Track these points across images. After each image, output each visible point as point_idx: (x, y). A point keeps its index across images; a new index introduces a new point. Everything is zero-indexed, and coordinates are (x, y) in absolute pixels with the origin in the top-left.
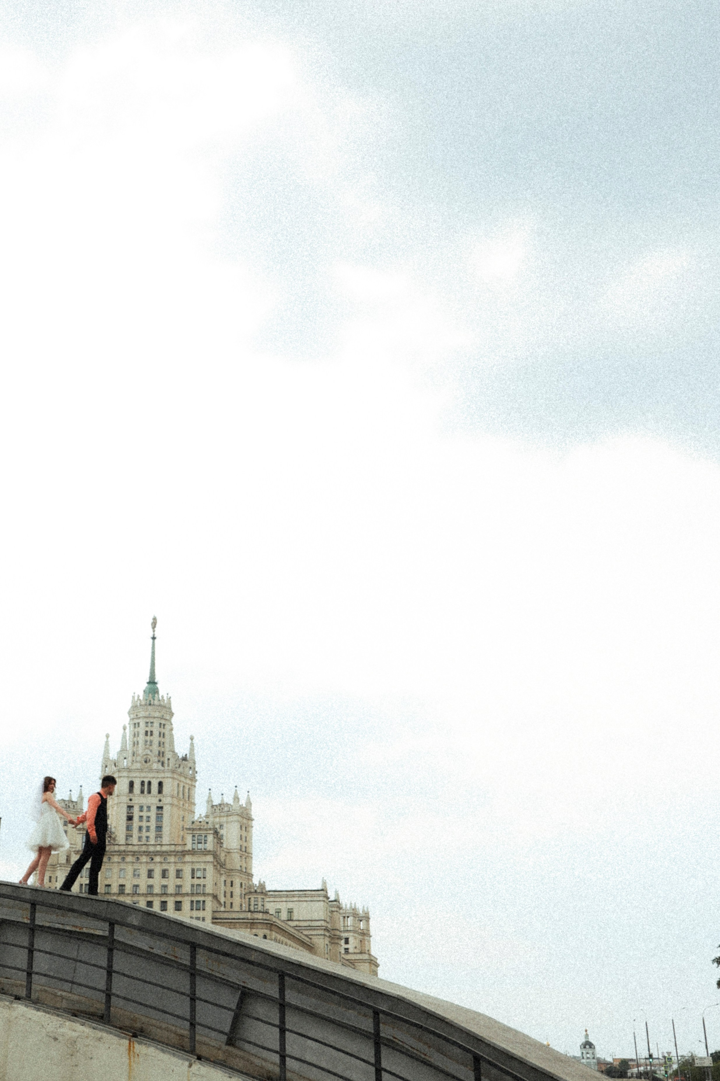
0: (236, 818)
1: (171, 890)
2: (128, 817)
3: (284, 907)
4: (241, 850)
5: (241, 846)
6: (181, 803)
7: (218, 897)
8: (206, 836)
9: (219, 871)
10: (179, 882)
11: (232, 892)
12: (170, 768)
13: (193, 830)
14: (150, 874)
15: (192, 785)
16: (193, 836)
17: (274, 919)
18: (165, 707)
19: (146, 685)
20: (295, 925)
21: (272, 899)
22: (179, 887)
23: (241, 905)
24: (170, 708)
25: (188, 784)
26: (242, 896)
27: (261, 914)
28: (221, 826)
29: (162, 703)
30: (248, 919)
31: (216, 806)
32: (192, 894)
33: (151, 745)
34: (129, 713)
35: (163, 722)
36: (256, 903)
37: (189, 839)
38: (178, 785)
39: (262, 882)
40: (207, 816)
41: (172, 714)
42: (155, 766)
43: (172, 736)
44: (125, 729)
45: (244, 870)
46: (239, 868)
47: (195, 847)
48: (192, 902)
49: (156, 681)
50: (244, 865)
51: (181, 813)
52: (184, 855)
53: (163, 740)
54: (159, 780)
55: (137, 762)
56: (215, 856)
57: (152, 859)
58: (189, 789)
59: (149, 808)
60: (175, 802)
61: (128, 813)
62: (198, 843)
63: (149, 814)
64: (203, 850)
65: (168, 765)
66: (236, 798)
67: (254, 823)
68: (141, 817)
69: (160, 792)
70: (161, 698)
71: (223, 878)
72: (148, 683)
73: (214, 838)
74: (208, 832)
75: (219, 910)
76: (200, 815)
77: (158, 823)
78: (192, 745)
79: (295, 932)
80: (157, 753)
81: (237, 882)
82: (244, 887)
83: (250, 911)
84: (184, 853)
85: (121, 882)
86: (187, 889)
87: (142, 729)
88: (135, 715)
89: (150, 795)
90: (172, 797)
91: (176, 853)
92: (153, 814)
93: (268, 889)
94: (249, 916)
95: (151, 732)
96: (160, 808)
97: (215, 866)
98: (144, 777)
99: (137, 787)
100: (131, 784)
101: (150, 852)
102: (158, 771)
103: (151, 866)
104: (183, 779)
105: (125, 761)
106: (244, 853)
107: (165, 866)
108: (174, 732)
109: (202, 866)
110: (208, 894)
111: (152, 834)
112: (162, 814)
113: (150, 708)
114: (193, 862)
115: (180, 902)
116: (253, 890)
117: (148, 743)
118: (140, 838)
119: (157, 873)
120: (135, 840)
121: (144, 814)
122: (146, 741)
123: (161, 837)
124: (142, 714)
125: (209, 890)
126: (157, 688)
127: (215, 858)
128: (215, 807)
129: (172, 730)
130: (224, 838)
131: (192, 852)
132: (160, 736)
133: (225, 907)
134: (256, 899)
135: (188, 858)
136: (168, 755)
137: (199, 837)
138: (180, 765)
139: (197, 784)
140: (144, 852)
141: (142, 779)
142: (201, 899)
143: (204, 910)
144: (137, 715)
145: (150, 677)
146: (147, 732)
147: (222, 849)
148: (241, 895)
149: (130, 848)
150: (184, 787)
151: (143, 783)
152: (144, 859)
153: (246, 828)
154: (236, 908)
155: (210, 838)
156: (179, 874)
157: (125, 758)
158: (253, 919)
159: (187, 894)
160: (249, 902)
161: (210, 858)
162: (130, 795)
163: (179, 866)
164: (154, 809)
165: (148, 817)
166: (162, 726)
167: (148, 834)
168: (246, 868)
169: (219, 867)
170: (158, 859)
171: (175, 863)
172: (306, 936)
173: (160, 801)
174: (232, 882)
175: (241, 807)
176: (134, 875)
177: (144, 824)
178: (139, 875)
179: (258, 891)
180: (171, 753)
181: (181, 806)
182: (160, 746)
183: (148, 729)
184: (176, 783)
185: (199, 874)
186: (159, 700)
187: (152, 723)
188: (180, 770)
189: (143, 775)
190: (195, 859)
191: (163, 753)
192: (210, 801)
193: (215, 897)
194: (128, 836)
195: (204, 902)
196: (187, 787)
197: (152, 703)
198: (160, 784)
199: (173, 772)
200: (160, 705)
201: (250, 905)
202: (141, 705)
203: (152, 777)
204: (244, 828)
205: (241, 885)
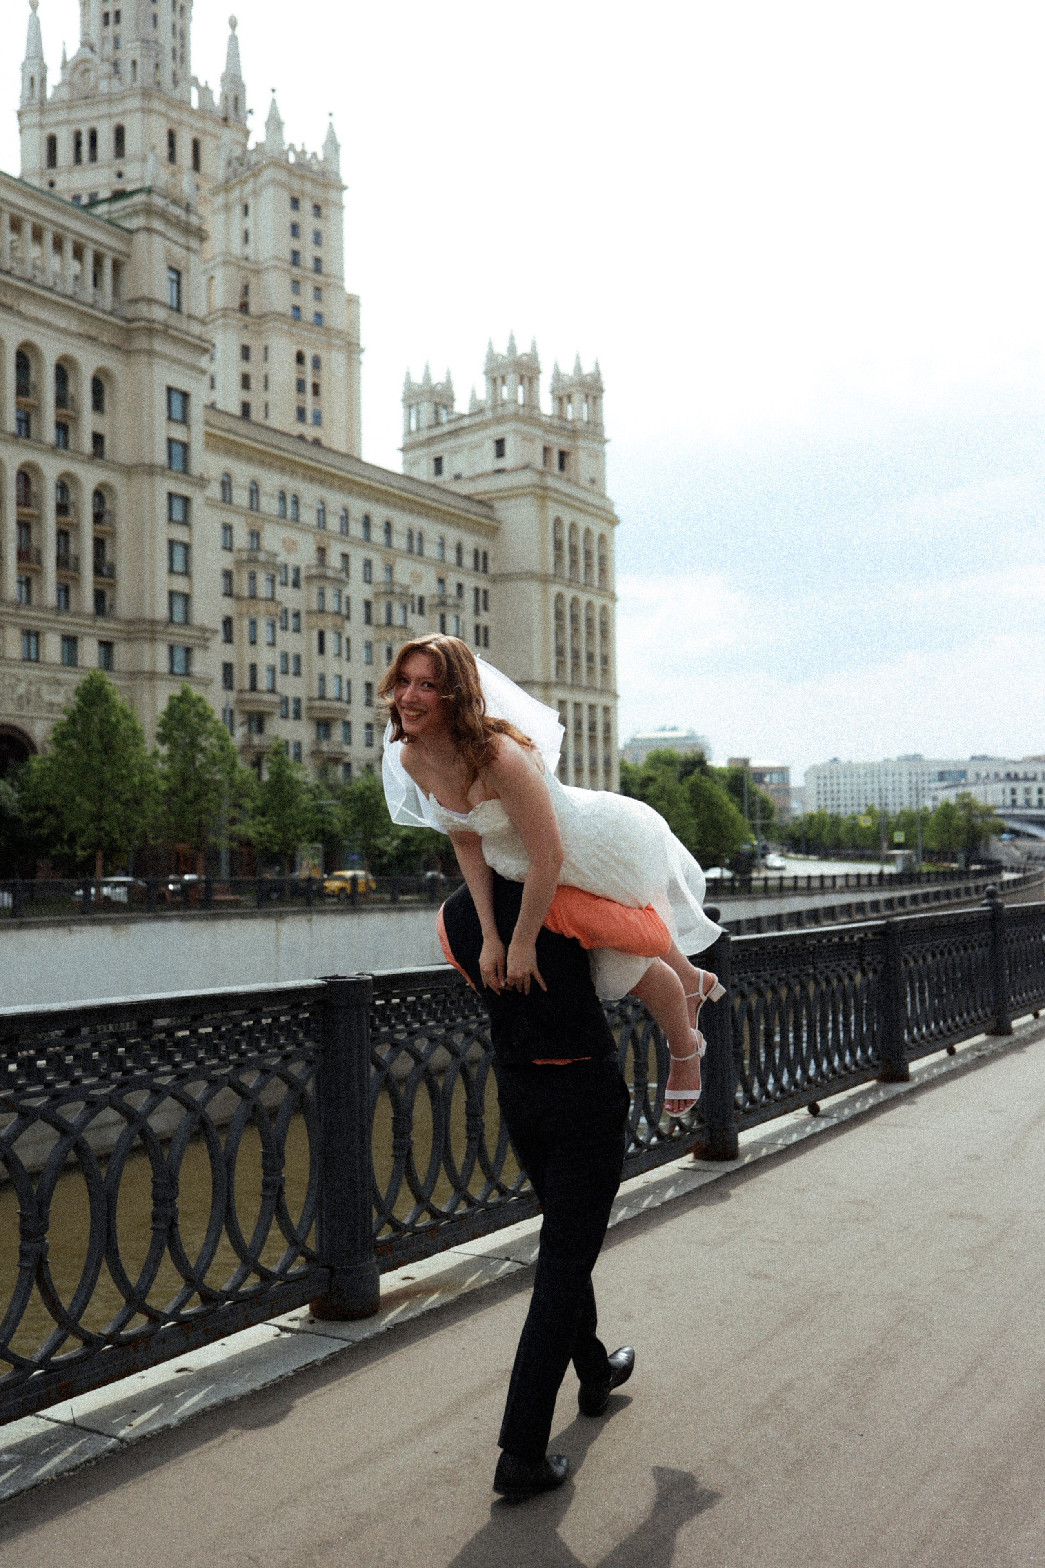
6: (188, 180)
12: (138, 84)
42: (104, 86)
54: (115, 122)
55: (62, 83)
65: (134, 79)
69: (119, 151)
87: (95, 10)
89: (93, 165)
90: (146, 160)
95: (117, 13)
98: (79, 121)
99: (65, 148)
100: (52, 142)
102: (110, 99)
106: (309, 274)
141: (74, 128)
146: (106, 16)
151: (77, 138)
153: (317, 208)
162: (51, 171)
173: (120, 175)
184: (160, 125)
189: (76, 115)
198: (120, 133)
199: (146, 93)
203: (98, 118)
204: (307, 206)
205: (300, 358)
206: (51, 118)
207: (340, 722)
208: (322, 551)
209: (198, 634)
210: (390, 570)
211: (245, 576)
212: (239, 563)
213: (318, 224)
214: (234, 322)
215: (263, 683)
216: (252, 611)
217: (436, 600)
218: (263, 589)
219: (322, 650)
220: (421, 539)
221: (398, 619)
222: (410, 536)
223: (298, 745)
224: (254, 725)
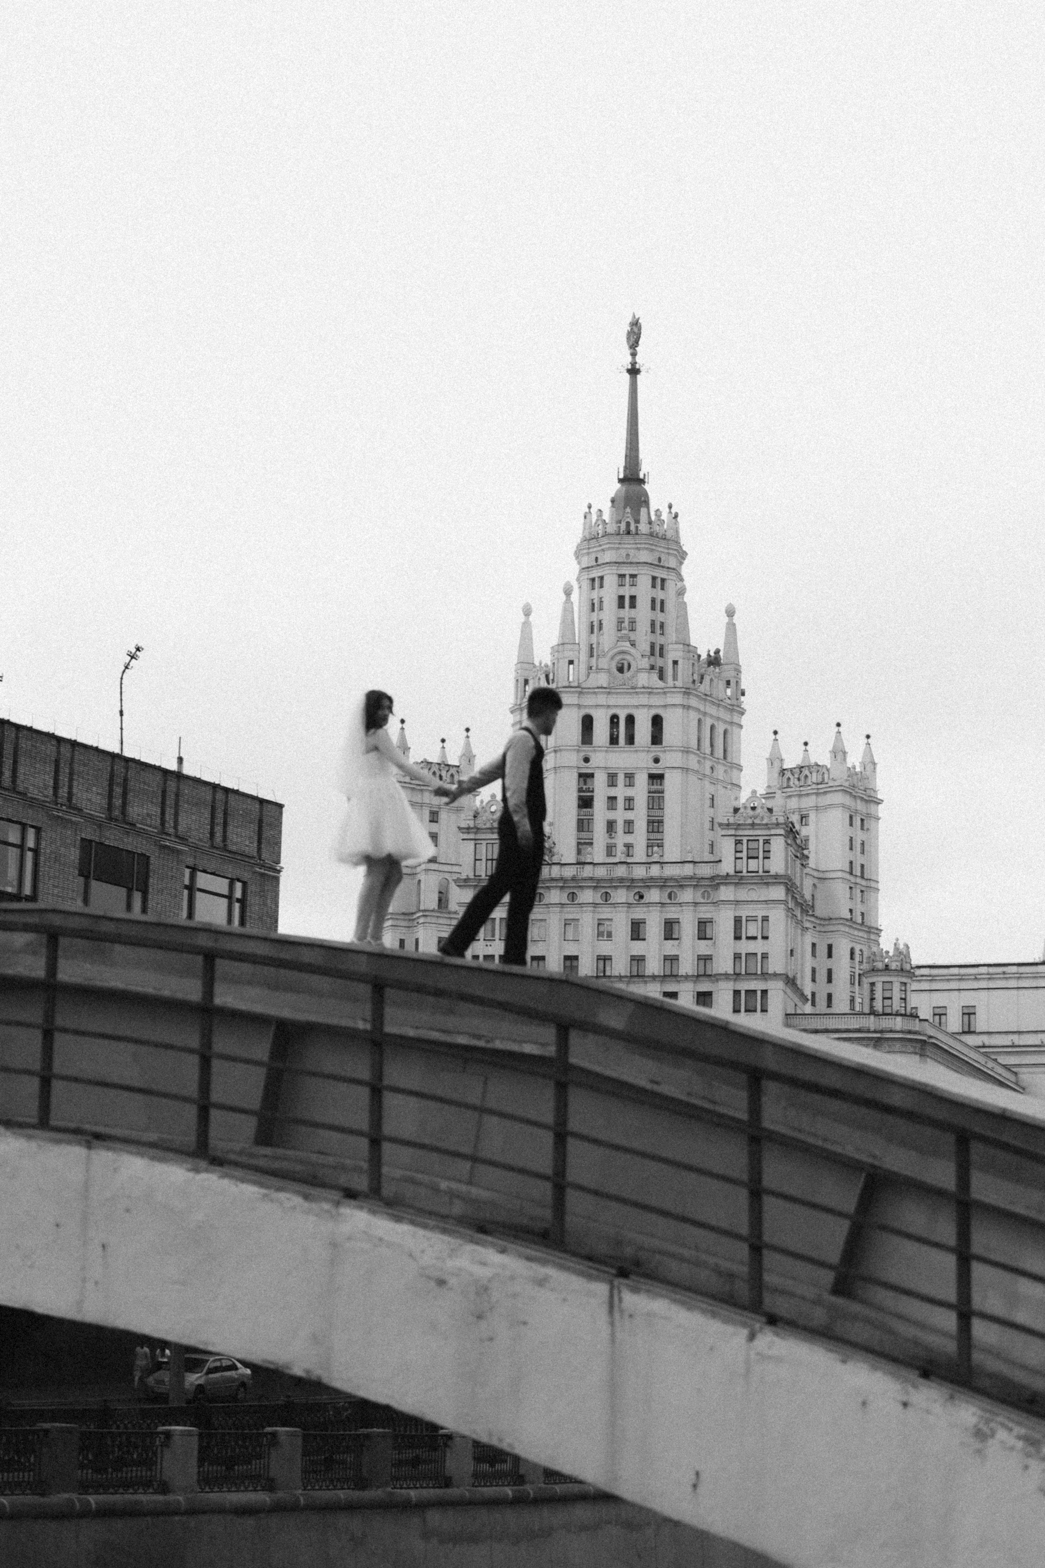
0: (839, 798)
1: (687, 966)
2: (580, 798)
3: (954, 1004)
4: (851, 873)
5: (851, 863)
6: (708, 764)
7: (798, 982)
8: (767, 842)
9: (799, 922)
10: (704, 948)
11: (830, 972)
12: (679, 683)
13: (738, 826)
14: (637, 931)
15: (732, 723)
16: (738, 842)
17: (931, 1032)
18: (664, 538)
19: (619, 486)
20: (981, 1044)
21: (925, 986)
22: (705, 959)
23: (852, 1000)
24: (677, 542)
25: (725, 722)
26: (856, 979)
27: (899, 1019)
28: (803, 818)
29: (657, 528)
30: (869, 1031)
31: (791, 770)
32: (737, 976)
33: (632, 630)
34: (578, 555)
35: (660, 574)
36: (887, 995)
37: (727, 848)
38: (699, 721)
39: (901, 947)
40: (769, 795)
41: (682, 555)
42: (645, 679)
43: (682, 607)
44: (568, 592)
45: (859, 921)
46: (849, 917)
47: (742, 865)
48: (737, 993)
49: (641, 476)
50: (859, 908)
51: (709, 789)
52: (716, 887)
53: (660, 617)
54: (654, 712)
55: (599, 670)
56: (790, 886)
57: (641, 897)
58: (725, 732)
59: (630, 777)
60: (693, 762)
61: (580, 790)
62: (748, 858)
63: (630, 792)
64: (761, 873)
65: (675, 678)
66: (839, 753)
67: (882, 811)
68: (612, 799)
69: (657, 738)
70: (653, 518)
71: (809, 939)
72: (621, 481)
73: (788, 844)
74: (773, 832)
75: (799, 1012)
76: (754, 792)
77: (653, 812)
78: (731, 628)
79: (982, 1059)
80: (645, 647)
81: (842, 948)
82: (857, 958)
83: (873, 1012)
84: (716, 882)
85: (571, 950)
86: (724, 964)
87: (610, 592)
88: (593, 556)
89: (632, 748)
90: (686, 751)
91: (696, 882)
92: (641, 790)
93: (914, 962)
94: (871, 1022)
95: (633, 598)
96: (656, 778)
97: (789, 910)
98: (616, 707)
99: (601, 729)
100: (588, 723)
101: (633, 880)
102: (650, 691)
103: (638, 913)
104: (712, 710)
105: (571, 666)
106: (859, 880)
107: (672, 913)
108: (687, 598)
109: (759, 912)
110: (775, 975)
111: (640, 837)
112: (662, 792)
113: (628, 539)
114: (737, 902)
115: (709, 994)
116: (880, 965)
117: (626, 624)
118: (610, 850)
119: (654, 929)
120: (598, 853)
121: (621, 792)
122: (620, 621)
123: (660, 846)
124: (608, 557)
125: (776, 965)
126: (646, 495)
127: (788, 890)
128: (788, 774)
129: (681, 592)
130: (812, 845)
131: (737, 879)
132: (653, 608)
133: (813, 1004)
134: (887, 986)
135: (726, 893)
136: (674, 653)
137: (753, 845)
138: (702, 677)
139: (744, 720)
140: (621, 880)
141: (612, 711)
142: (756, 985)
143: (764, 1010)
144: (597, 559)
145: (626, 468)
146: (621, 598)
147: (806, 870)
148: (852, 976)
149: (588, 871)
150: (712, 728)
151: (614, 720)
152: (621, 896)
153: (862, 820)
154: (841, 1005)
155: (778, 846)
156: (704, 930)
157: (571, 662)
158: (881, 1032)
159: (726, 976)
160: (872, 991)
161: (778, 893)
162: (586, 748)
163: (705, 913)
164: (642, 780)
165: (629, 800)
166: (659, 581)
167: (629, 839)
168: (863, 914)
169: (798, 913)
170: (654, 895)
171: (696, 904)
172: (1005, 1066)
173: (657, 760)
174: (830, 947)
175: (851, 773)
176: (600, 934)
177: (620, 815)
178: (610, 935)
179: (893, 966)
180: (681, 646)
181: (708, 771)
182: (653, 632)
183: (627, 592)
184: (694, 716)
185: (753, 929)
186: (650, 523)
187: (633, 576)
188: (704, 687)
189: (612, 700)
190: (743, 894)
191: (662, 648)
192: (775, 759)
193: (791, 982)
194: (583, 844)
195: (764, 992)
196: (720, 729)
197: (632, 528)
198: (657, 721)
199: (687, 692)
200: (651, 535)
201: (872, 999)
202: (606, 534)
203: (637, 707)
204: (858, 821)
206: (589, 700)
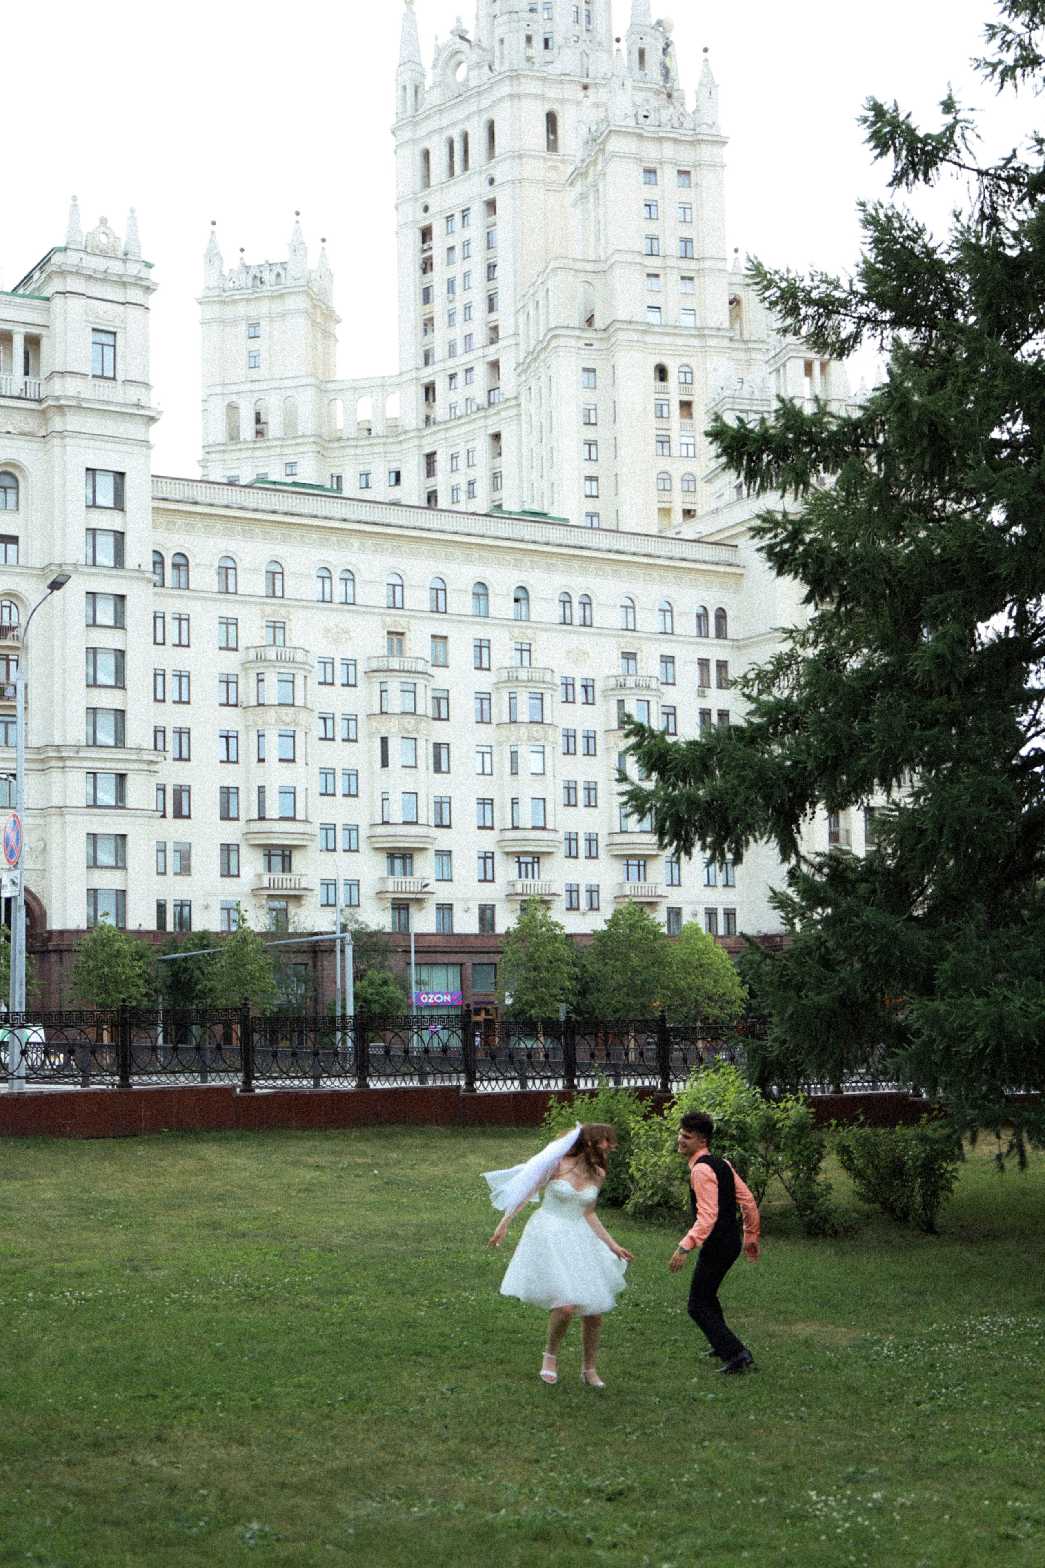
12: (506, 66)
54: (486, 117)
59: (465, 213)
60: (534, 168)
63: (466, 234)
69: (489, 153)
77: (491, 254)
89: (467, 175)
90: (519, 156)
92: (476, 229)
96: (491, 205)
98: (452, 125)
99: (438, 161)
100: (425, 158)
112: (497, 222)
121: (456, 238)
141: (446, 134)
151: (449, 146)
162: (425, 193)
164: (476, 213)
165: (467, 244)
173: (490, 181)
177: (457, 270)
184: (533, 109)
189: (446, 118)
198: (491, 129)
199: (514, 76)
203: (468, 118)
204: (668, 176)
205: (662, 372)
206: (423, 130)
207: (431, 854)
208: (396, 636)
209: (134, 757)
210: (524, 650)
211: (253, 680)
212: (245, 665)
213: (687, 195)
214: (573, 342)
215: (273, 810)
216: (260, 722)
217: (612, 683)
218: (272, 692)
219: (385, 764)
220: (587, 603)
221: (524, 715)
222: (566, 601)
223: (353, 885)
224: (277, 861)
